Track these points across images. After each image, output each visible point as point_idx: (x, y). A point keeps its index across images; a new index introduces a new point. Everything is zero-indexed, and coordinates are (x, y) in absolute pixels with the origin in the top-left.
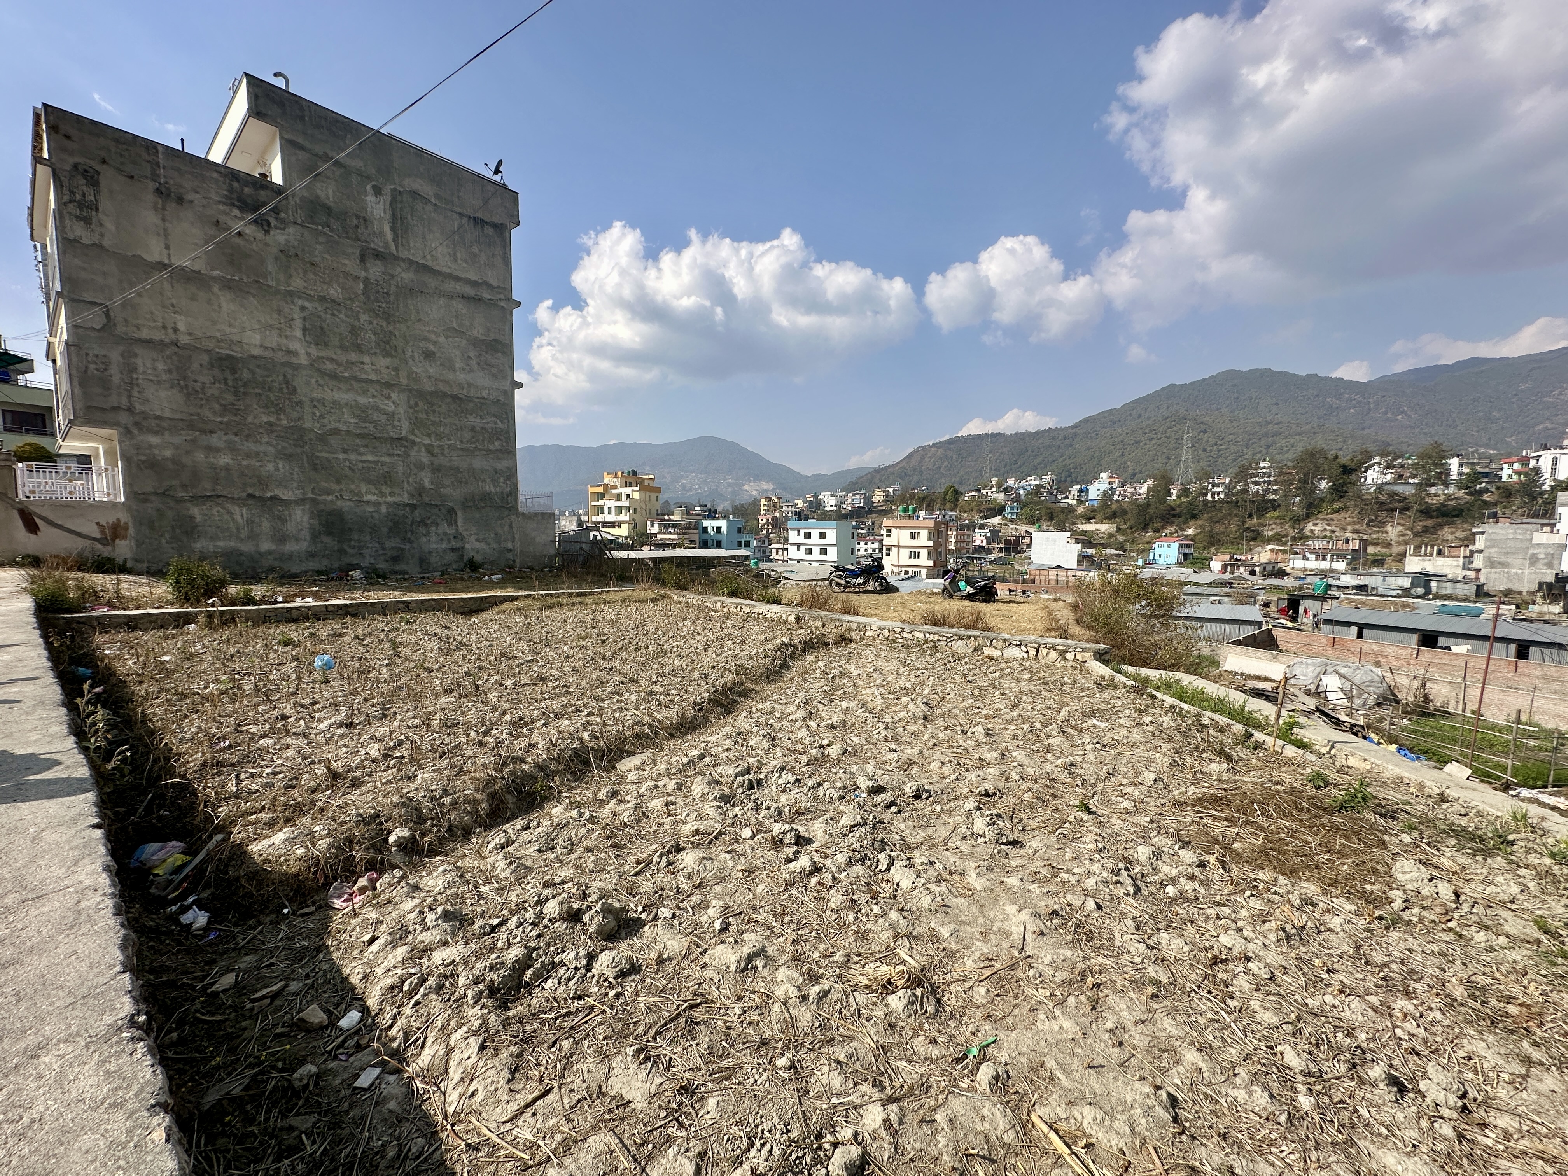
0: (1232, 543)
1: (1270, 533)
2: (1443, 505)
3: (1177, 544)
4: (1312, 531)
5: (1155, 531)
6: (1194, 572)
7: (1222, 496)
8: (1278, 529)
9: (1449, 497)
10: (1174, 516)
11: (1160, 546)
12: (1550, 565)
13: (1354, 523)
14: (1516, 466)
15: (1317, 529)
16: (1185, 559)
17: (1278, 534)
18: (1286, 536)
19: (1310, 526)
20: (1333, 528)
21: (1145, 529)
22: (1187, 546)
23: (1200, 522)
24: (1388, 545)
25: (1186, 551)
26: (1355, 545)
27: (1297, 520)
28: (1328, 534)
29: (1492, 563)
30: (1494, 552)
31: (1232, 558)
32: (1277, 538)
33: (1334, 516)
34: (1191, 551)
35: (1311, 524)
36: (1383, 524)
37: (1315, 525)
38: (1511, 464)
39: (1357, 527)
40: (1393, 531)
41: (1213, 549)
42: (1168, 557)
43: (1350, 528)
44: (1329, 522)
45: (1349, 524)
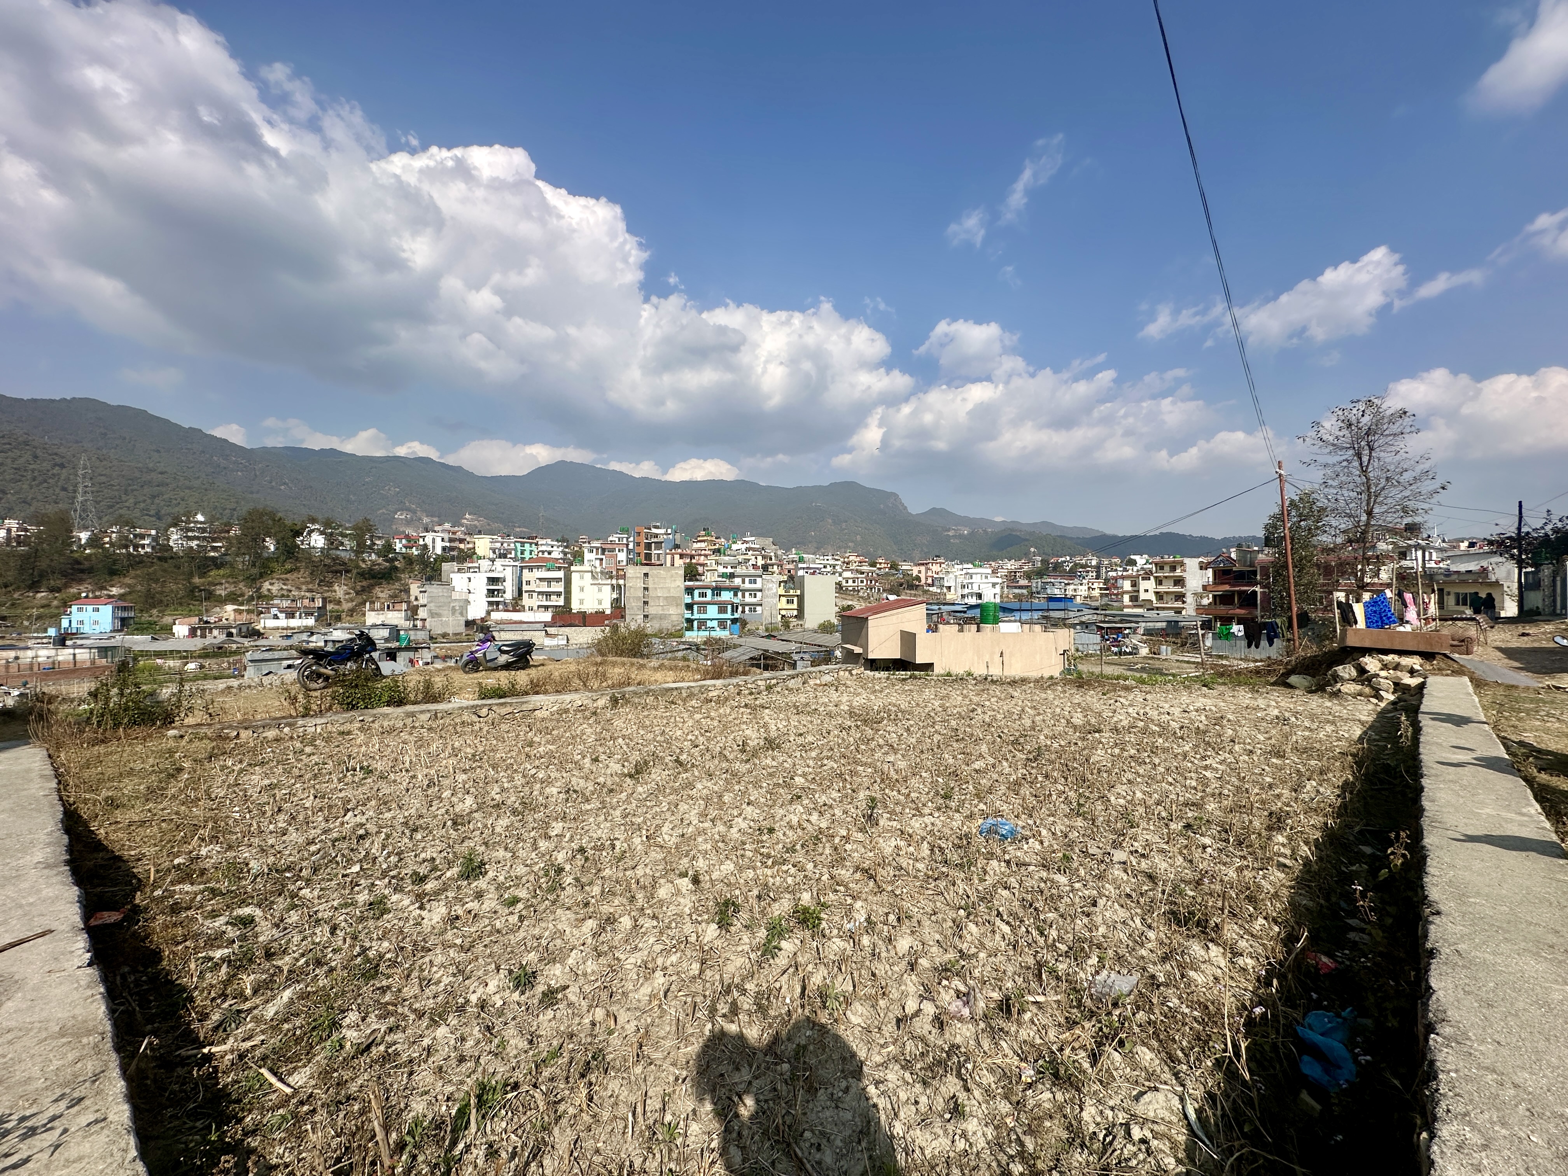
0: (181, 604)
1: (223, 593)
2: (371, 569)
3: (110, 607)
4: (269, 590)
5: (52, 590)
6: (151, 639)
7: (149, 550)
8: (232, 588)
9: (374, 563)
10: (82, 571)
11: (80, 610)
12: (461, 614)
13: (307, 583)
14: (404, 541)
15: (275, 589)
16: (124, 624)
17: (232, 593)
18: (242, 595)
19: (266, 585)
20: (289, 587)
21: (34, 586)
22: (125, 609)
23: (128, 580)
24: (339, 602)
25: (125, 615)
26: (319, 603)
27: (253, 580)
28: (285, 593)
29: (432, 614)
30: (431, 606)
31: (200, 620)
32: (232, 598)
33: (288, 576)
34: (132, 614)
35: (267, 583)
36: (330, 584)
37: (272, 584)
38: (401, 539)
39: (310, 586)
40: (340, 590)
41: (155, 612)
42: (96, 622)
43: (304, 587)
44: (285, 581)
45: (303, 583)
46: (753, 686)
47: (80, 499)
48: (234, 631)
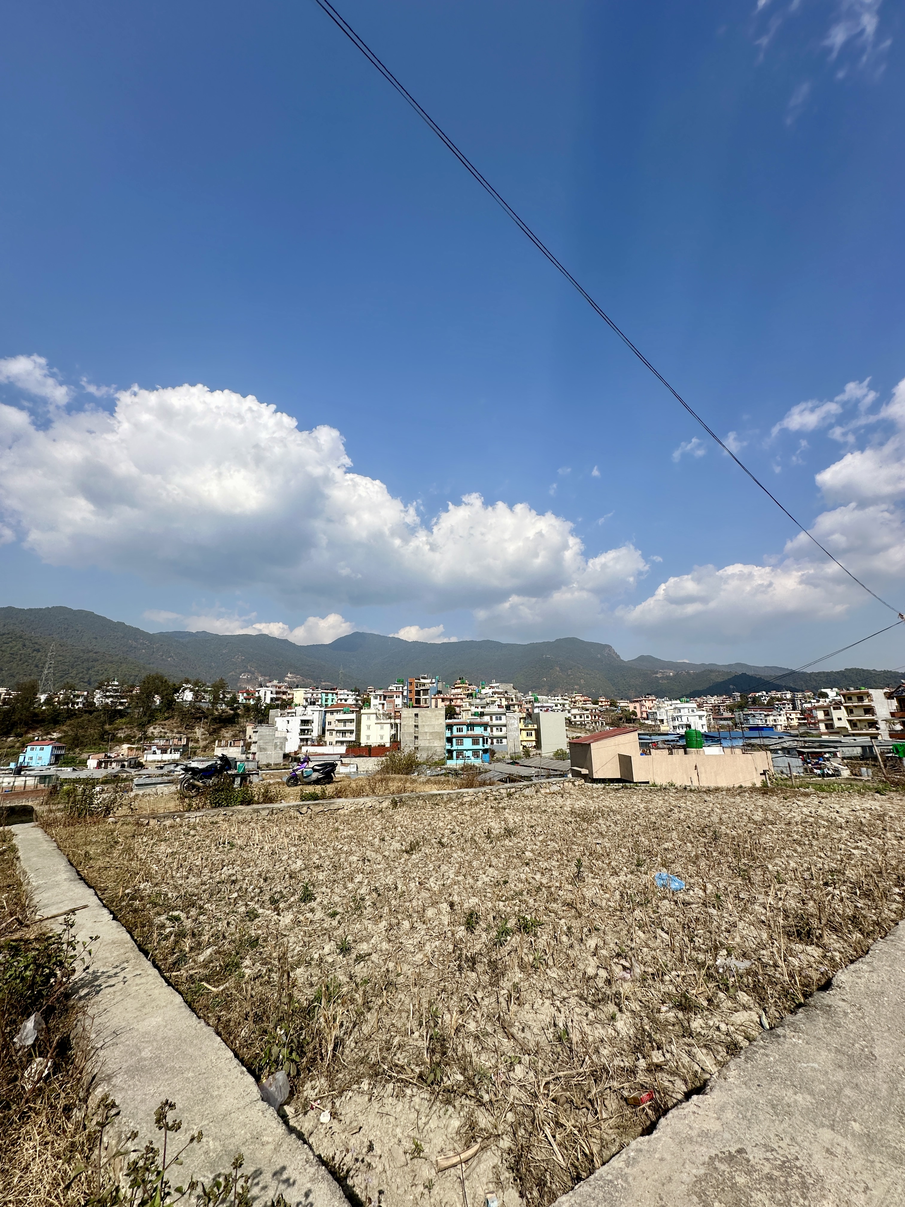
0: (95, 744)
1: (122, 735)
2: (220, 715)
3: (51, 747)
4: (152, 733)
5: (17, 736)
6: (74, 769)
7: (80, 706)
8: (128, 732)
9: (223, 711)
11: (32, 749)
12: (281, 749)
13: (178, 727)
14: (245, 695)
15: (156, 732)
16: (57, 760)
17: (128, 736)
18: (134, 737)
19: (151, 729)
20: (166, 730)
21: (7, 733)
22: (59, 748)
23: (65, 728)
24: (197, 741)
25: (59, 752)
26: (184, 742)
27: (143, 726)
28: (162, 734)
29: (261, 749)
30: (260, 743)
31: (106, 755)
32: (128, 739)
33: (166, 722)
34: (63, 752)
35: (152, 728)
36: (193, 727)
37: (155, 728)
38: (243, 693)
39: (180, 729)
40: (199, 732)
41: (77, 750)
42: (40, 758)
43: (175, 730)
44: (163, 726)
45: (175, 727)
46: (497, 793)
47: (46, 672)
48: (126, 763)
